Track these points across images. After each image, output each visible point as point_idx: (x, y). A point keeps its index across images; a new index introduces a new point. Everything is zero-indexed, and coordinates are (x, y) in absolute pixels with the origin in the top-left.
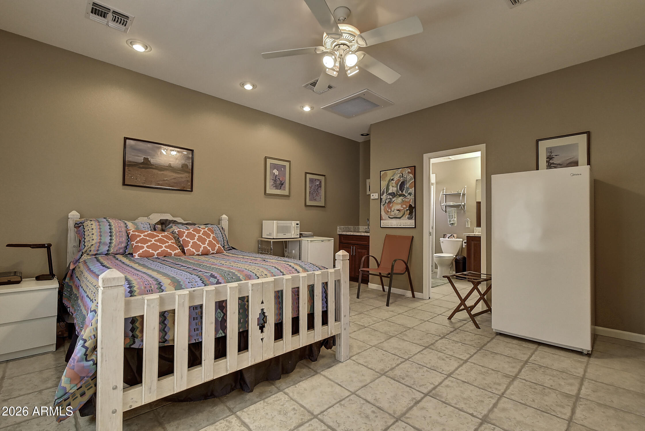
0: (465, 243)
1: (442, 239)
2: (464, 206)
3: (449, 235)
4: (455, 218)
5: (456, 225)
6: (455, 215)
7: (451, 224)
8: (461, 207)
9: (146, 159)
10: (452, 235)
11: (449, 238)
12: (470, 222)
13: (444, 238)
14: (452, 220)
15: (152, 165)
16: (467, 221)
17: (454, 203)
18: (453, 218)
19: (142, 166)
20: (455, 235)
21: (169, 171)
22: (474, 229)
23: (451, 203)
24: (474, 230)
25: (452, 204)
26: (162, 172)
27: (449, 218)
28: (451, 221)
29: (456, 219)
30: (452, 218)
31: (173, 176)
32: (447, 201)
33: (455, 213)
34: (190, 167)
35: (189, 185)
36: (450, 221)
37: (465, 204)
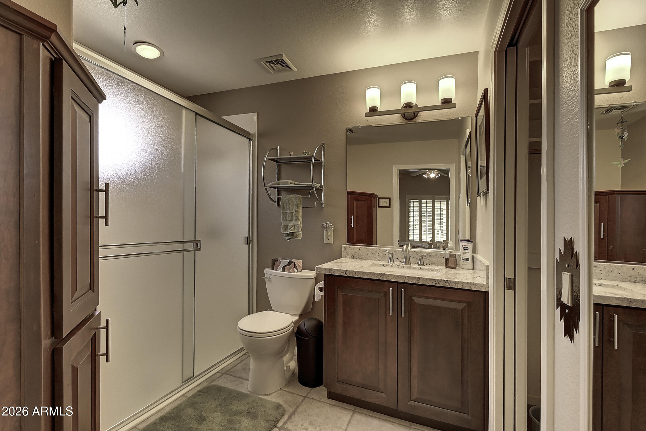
0: (320, 289)
1: (268, 271)
2: (319, 191)
3: (284, 262)
4: (297, 219)
5: (300, 237)
6: (297, 212)
7: (288, 235)
8: (313, 193)
10: (293, 262)
11: (283, 270)
12: (334, 230)
13: (273, 269)
14: (291, 224)
16: (326, 228)
17: (296, 183)
18: (294, 219)
20: (299, 262)
22: (343, 248)
23: (290, 181)
24: (343, 250)
25: (291, 185)
27: (285, 219)
28: (289, 228)
29: (299, 223)
30: (292, 220)
32: (283, 175)
33: (298, 207)
36: (286, 228)
37: (321, 186)
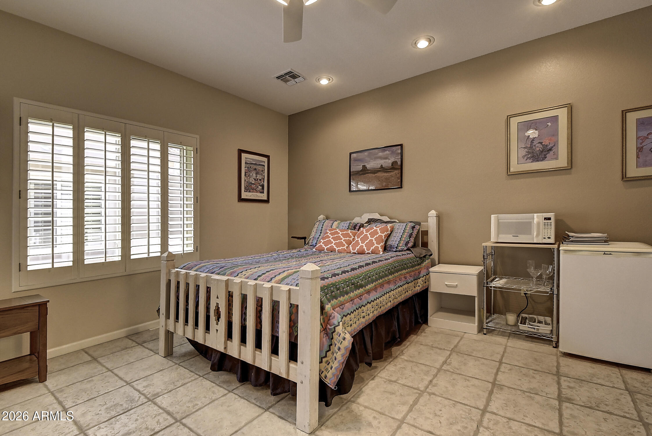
9: (364, 166)
15: (368, 170)
19: (361, 173)
21: (381, 172)
26: (376, 175)
31: (384, 176)
34: (399, 163)
35: (399, 182)
